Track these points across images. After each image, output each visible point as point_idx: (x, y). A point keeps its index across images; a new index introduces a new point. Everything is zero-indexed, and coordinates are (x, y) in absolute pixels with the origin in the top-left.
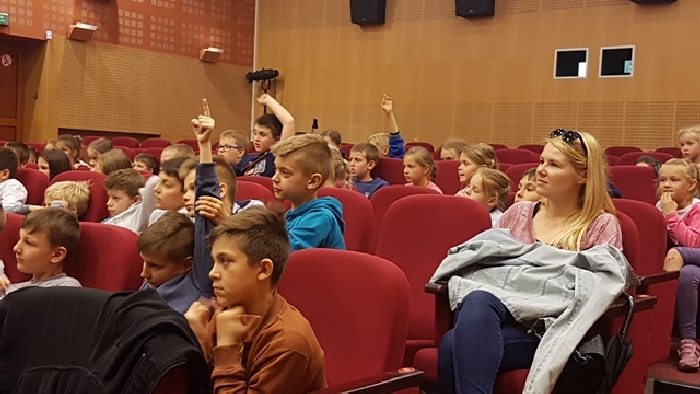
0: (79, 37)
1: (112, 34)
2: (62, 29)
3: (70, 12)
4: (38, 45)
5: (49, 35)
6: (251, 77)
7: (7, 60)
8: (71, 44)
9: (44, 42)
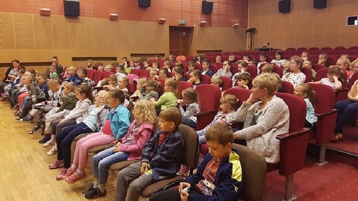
0: (202, 25)
2: (198, 23)
3: (200, 18)
5: (195, 26)
6: (247, 31)
8: (200, 27)
9: (193, 28)
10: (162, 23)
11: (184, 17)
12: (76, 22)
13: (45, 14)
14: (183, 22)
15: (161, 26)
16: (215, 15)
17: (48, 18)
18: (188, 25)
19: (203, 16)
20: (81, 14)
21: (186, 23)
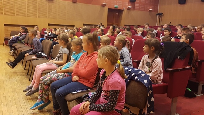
1: (134, 8)
3: (128, 5)
7: (117, 14)
8: (127, 10)
11: (118, 3)
15: (103, 8)
16: (137, 3)
21: (119, 7)
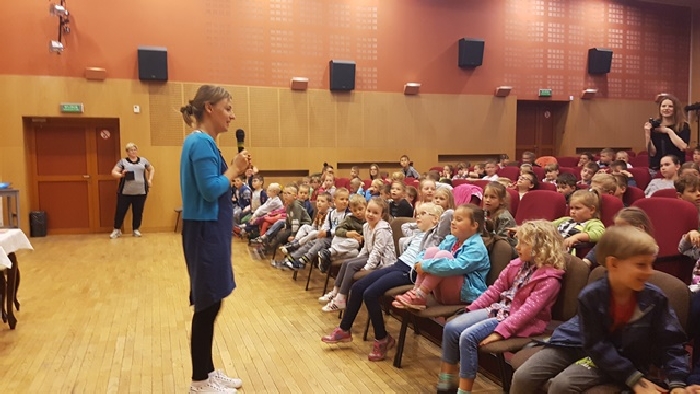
0: (587, 97)
1: (604, 93)
2: (578, 94)
3: (583, 83)
4: (565, 104)
5: (571, 98)
6: (688, 109)
7: (548, 115)
8: (583, 102)
9: (568, 102)
10: (503, 94)
11: (549, 82)
12: (348, 101)
13: (299, 88)
14: (546, 92)
15: (501, 101)
16: (616, 76)
17: (303, 95)
18: (558, 96)
19: (590, 78)
20: (357, 86)
21: (553, 93)
